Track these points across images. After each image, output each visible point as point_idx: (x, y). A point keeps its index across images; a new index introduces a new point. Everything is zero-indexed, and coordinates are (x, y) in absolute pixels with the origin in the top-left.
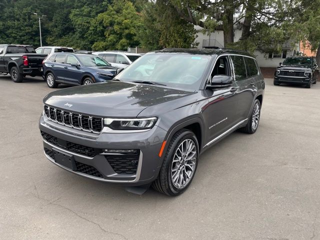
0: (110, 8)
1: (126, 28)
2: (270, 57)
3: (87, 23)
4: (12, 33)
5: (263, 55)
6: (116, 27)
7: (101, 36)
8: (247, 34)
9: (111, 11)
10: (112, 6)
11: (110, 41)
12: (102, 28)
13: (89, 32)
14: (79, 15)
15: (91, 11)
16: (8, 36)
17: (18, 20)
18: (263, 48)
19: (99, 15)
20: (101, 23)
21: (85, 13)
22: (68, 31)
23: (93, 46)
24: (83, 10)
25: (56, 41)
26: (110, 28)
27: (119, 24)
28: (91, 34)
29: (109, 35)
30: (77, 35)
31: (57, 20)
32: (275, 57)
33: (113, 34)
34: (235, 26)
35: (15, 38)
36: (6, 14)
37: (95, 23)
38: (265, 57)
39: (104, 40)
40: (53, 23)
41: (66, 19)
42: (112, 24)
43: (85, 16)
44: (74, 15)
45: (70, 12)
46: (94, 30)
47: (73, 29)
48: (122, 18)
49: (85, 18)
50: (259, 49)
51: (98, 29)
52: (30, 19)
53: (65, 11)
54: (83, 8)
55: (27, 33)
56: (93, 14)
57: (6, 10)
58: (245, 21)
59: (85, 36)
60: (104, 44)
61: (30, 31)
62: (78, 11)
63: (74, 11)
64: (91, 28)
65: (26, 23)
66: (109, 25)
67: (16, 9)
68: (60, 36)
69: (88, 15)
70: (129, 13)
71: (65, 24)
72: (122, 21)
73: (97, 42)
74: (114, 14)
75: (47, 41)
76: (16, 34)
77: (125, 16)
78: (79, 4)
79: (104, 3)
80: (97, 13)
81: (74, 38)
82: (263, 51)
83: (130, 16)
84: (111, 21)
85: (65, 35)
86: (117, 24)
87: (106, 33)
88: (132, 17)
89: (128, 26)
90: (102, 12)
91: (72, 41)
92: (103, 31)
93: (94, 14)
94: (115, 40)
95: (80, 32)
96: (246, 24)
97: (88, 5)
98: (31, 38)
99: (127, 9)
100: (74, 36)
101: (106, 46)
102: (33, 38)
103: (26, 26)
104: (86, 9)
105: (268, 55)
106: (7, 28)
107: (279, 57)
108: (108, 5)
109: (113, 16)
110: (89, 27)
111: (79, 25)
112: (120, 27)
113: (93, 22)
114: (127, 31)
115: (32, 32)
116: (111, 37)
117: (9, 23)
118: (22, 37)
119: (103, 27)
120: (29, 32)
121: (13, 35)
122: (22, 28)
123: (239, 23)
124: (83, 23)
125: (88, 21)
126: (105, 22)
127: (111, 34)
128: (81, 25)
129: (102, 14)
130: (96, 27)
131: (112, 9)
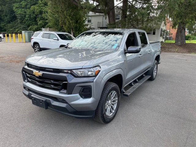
6: (44, 15)
9: (41, 4)
11: (40, 25)
13: (26, 18)
14: (19, 7)
20: (34, 13)
21: (23, 6)
24: (22, 4)
26: (40, 16)
29: (40, 21)
30: (19, 21)
33: (42, 20)
39: (37, 24)
40: (4, 13)
42: (41, 13)
45: (13, 6)
46: (29, 17)
47: (16, 17)
49: (23, 9)
54: (22, 3)
56: (28, 6)
59: (24, 21)
62: (18, 5)
63: (16, 5)
64: (27, 16)
66: (39, 13)
68: (9, 22)
69: (26, 7)
74: (42, 6)
80: (31, 6)
84: (40, 11)
90: (34, 5)
91: (17, 25)
92: (35, 18)
94: (43, 24)
95: (20, 19)
101: (37, 28)
104: (23, 3)
113: (28, 12)
124: (22, 13)
125: (25, 11)
126: (36, 12)
127: (41, 19)
128: (20, 14)
129: (34, 6)
130: (30, 15)
131: (41, 2)
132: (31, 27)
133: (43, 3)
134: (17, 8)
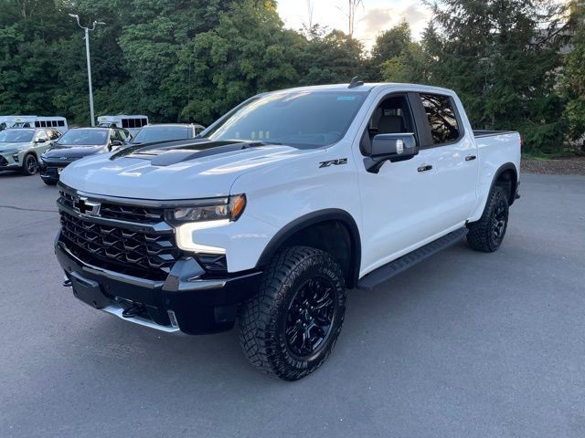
0: (225, 18)
1: (271, 65)
3: (167, 55)
7: (203, 85)
10: (230, 16)
12: (204, 67)
15: (174, 28)
19: (199, 36)
22: (107, 78)
25: (76, 101)
27: (250, 55)
28: (178, 81)
37: (188, 56)
43: (159, 40)
44: (132, 40)
51: (197, 70)
52: (14, 51)
55: (6, 85)
61: (14, 80)
71: (98, 62)
73: (192, 98)
75: (53, 102)
78: (144, 13)
79: (209, 8)
86: (247, 57)
87: (218, 79)
93: (185, 35)
97: (167, 15)
98: (17, 97)
100: (123, 88)
102: (21, 95)
108: (221, 12)
110: (171, 66)
111: (146, 61)
112: (254, 62)
115: (19, 81)
119: (209, 64)
120: (11, 83)
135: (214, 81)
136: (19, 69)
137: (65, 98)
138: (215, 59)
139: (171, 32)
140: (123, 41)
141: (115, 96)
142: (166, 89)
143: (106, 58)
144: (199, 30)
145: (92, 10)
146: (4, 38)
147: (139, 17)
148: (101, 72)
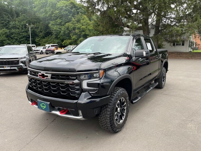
1: (83, 31)
2: (174, 45)
3: (60, 29)
4: (15, 36)
5: (169, 44)
6: (77, 31)
7: (68, 36)
8: (158, 31)
9: (74, 21)
10: (75, 18)
11: (74, 39)
14: (55, 24)
15: (62, 22)
16: (12, 39)
17: (18, 29)
18: (168, 39)
19: (67, 24)
20: (68, 29)
21: (58, 23)
22: (48, 34)
23: (63, 43)
24: (57, 21)
25: (41, 40)
26: (74, 31)
27: (79, 28)
28: (62, 35)
29: (73, 36)
30: (54, 36)
31: (41, 28)
32: (177, 45)
34: (150, 27)
35: (16, 40)
36: (11, 26)
37: (64, 29)
38: (170, 45)
39: (70, 38)
40: (39, 30)
41: (47, 27)
42: (74, 29)
43: (58, 25)
45: (49, 23)
46: (63, 33)
47: (51, 33)
48: (81, 25)
49: (58, 26)
50: (166, 40)
53: (47, 22)
54: (57, 20)
55: (24, 36)
57: (11, 23)
58: (156, 24)
59: (59, 36)
60: (70, 41)
61: (25, 35)
62: (54, 22)
63: (52, 22)
64: (62, 32)
65: (23, 31)
67: (17, 22)
68: (44, 38)
69: (60, 24)
70: (85, 22)
72: (81, 27)
73: (65, 40)
74: (75, 23)
75: (35, 40)
76: (17, 37)
77: (82, 24)
79: (69, 17)
80: (65, 23)
81: (52, 38)
82: (169, 42)
83: (85, 24)
84: (74, 27)
85: (46, 37)
87: (71, 35)
88: (86, 24)
89: (84, 30)
91: (51, 40)
92: (69, 33)
93: (64, 23)
94: (76, 38)
95: (56, 35)
96: (157, 26)
97: (60, 18)
98: (26, 39)
99: (83, 20)
100: (52, 37)
102: (28, 39)
103: (23, 32)
104: (59, 21)
105: (172, 44)
106: (11, 34)
107: (180, 45)
108: (72, 17)
109: (75, 24)
110: (60, 32)
111: (55, 30)
112: (79, 30)
114: (83, 33)
115: (27, 35)
116: (74, 37)
117: (13, 31)
118: (21, 39)
119: (69, 31)
121: (16, 38)
122: (21, 34)
123: (152, 24)
124: (57, 29)
125: (60, 28)
126: (70, 28)
127: (74, 35)
128: (56, 30)
129: (68, 23)
130: (65, 31)
131: (74, 20)
132: (65, 42)
133: (76, 21)
134: (52, 24)
135: (70, 35)
136: (27, 32)
137: (38, 39)
138: (70, 30)
139: (61, 23)
140: (50, 25)
141: (50, 39)
142: (59, 37)
143: (48, 29)
144: (67, 22)
145: (44, 17)
146: (23, 24)
147: (54, 19)
148: (47, 33)
